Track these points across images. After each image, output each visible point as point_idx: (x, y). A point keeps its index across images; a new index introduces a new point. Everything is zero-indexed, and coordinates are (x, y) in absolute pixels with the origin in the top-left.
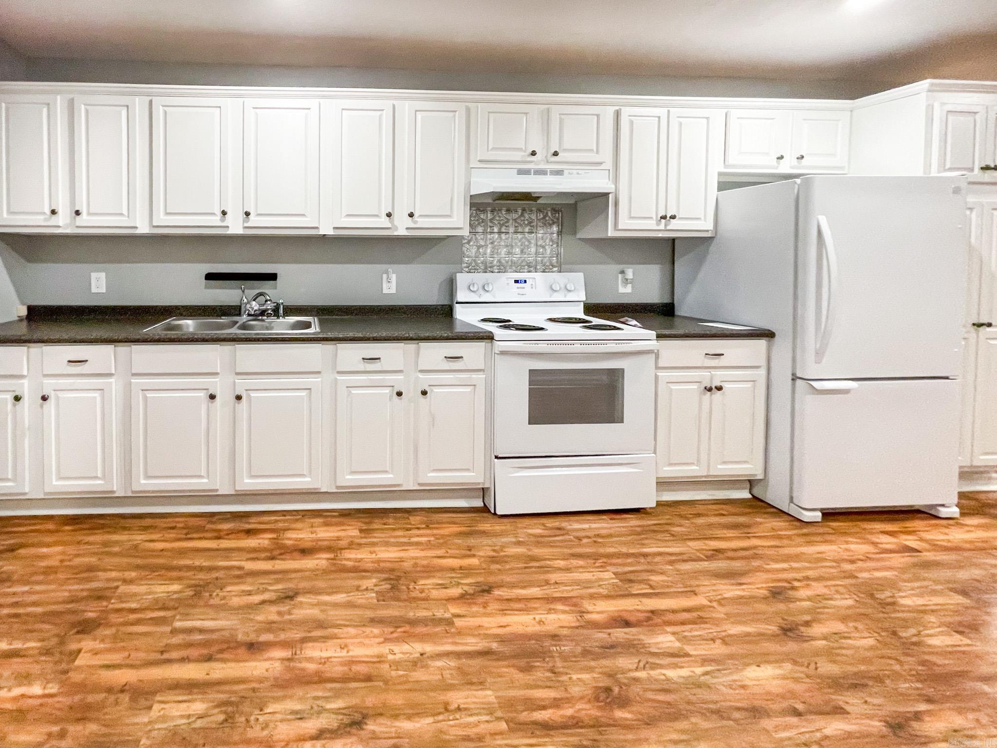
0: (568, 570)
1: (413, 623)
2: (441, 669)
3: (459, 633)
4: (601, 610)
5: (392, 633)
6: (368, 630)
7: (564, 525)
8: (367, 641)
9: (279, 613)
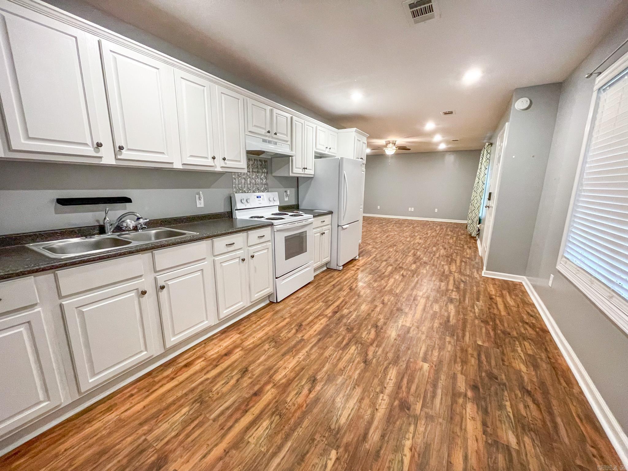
0: (312, 307)
1: (295, 346)
2: (315, 351)
3: (308, 341)
4: (329, 312)
5: (293, 353)
6: (285, 358)
7: (297, 296)
8: (289, 361)
9: (250, 378)
